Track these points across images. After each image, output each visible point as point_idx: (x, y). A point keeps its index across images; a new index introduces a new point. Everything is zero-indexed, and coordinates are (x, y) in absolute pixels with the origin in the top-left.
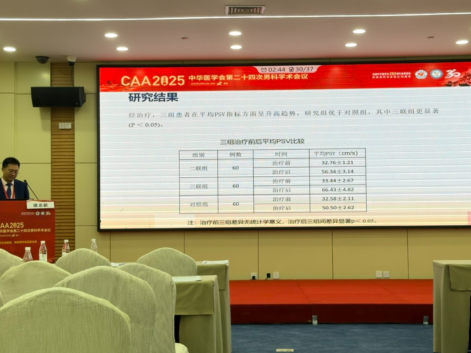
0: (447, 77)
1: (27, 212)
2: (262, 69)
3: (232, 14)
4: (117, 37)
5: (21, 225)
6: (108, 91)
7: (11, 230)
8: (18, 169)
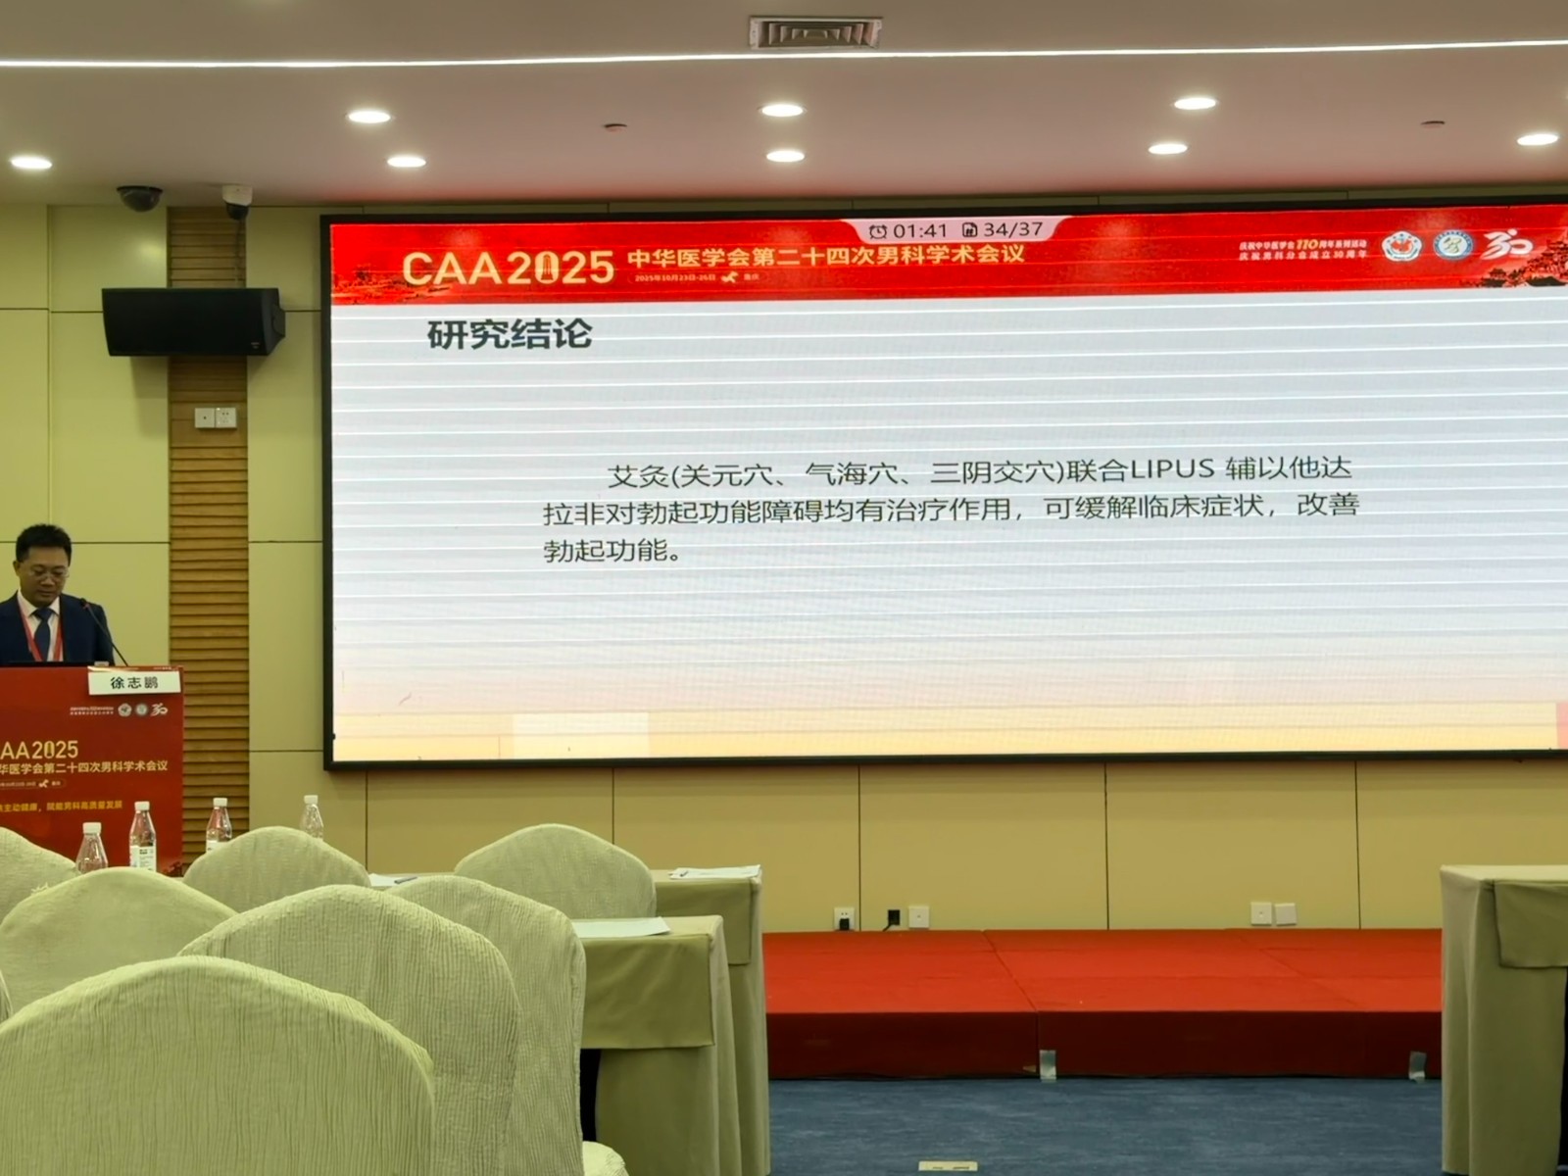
0: (1489, 255)
1: (88, 705)
2: (872, 227)
3: (771, 46)
4: (388, 123)
5: (70, 748)
6: (359, 301)
7: (35, 766)
8: (65, 564)
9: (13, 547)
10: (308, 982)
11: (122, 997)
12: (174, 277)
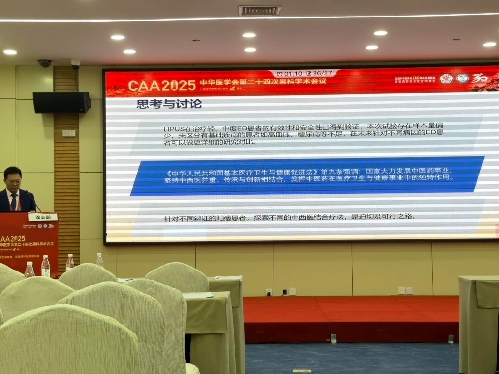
0: (474, 81)
1: (28, 225)
2: (278, 73)
3: (246, 15)
4: (124, 39)
5: (23, 238)
6: (114, 96)
7: (12, 244)
11: (39, 317)
12: (55, 89)
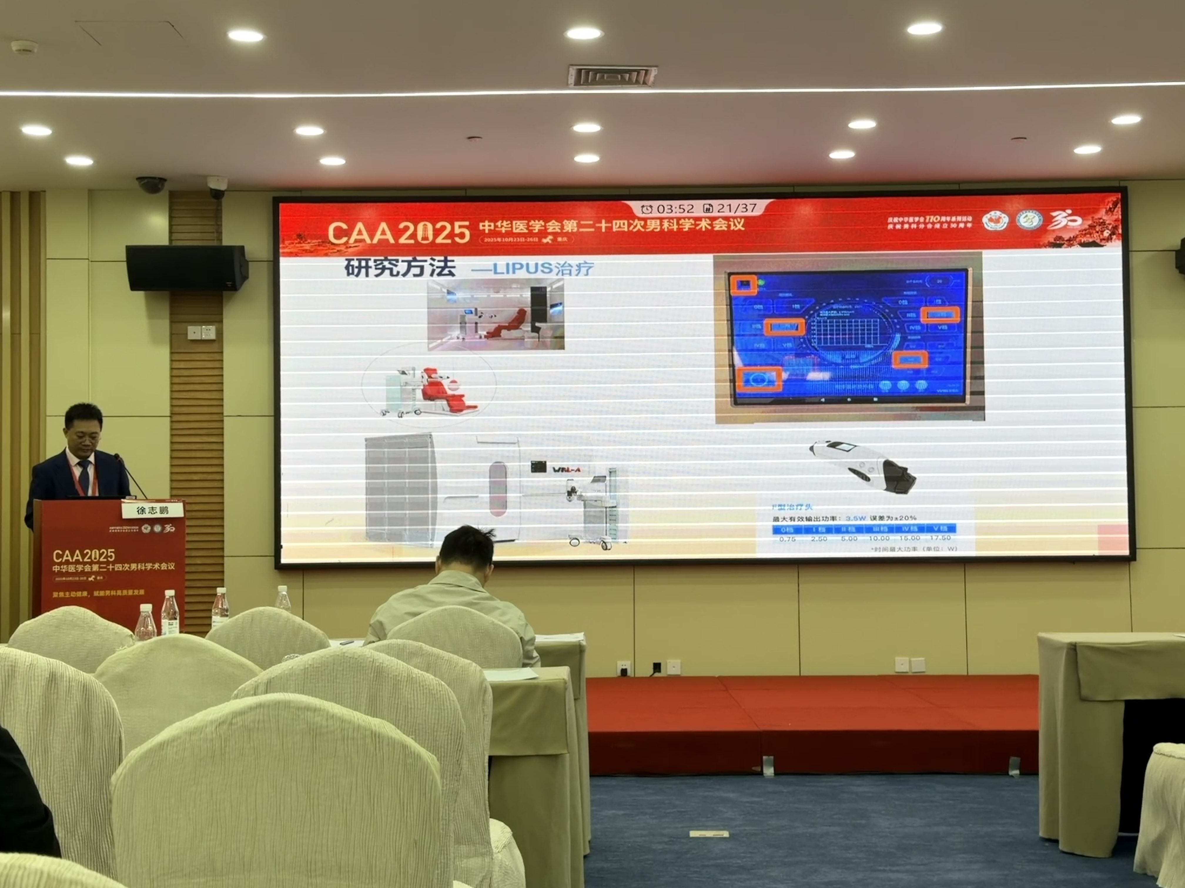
0: (1053, 226)
1: (121, 526)
2: (643, 207)
3: (583, 85)
4: (322, 135)
5: (109, 554)
6: (298, 255)
7: (86, 566)
8: (98, 430)
9: (63, 419)
10: (357, 711)
11: (234, 721)
12: (173, 238)
